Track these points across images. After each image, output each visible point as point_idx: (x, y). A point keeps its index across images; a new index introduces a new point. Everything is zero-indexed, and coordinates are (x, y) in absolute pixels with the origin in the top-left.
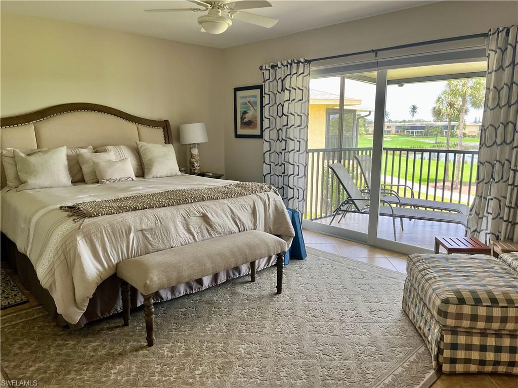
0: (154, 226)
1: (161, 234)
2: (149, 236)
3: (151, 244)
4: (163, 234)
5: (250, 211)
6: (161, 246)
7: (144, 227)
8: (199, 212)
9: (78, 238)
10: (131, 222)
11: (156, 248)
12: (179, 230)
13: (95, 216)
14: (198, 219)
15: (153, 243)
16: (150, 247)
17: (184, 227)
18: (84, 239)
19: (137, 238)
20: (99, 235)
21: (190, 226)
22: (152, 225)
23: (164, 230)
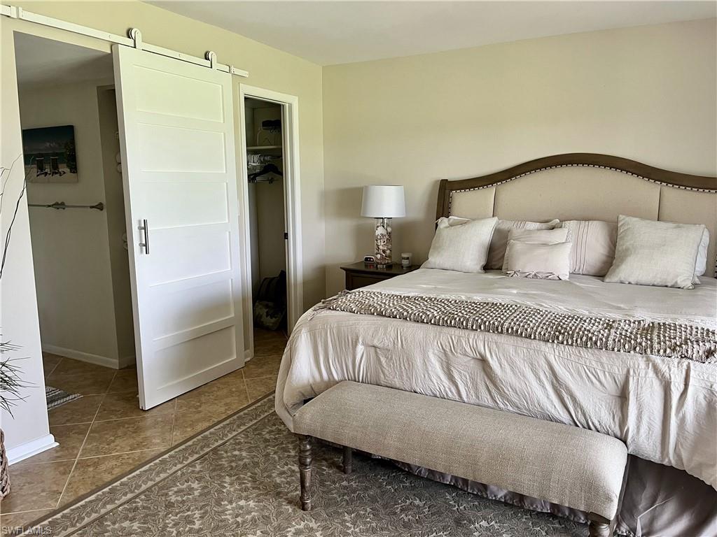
0: (391, 346)
1: (400, 364)
2: (383, 360)
3: (384, 374)
4: (402, 365)
5: (612, 388)
6: (397, 383)
7: (376, 343)
8: (474, 349)
9: (303, 331)
10: (361, 331)
11: (390, 382)
12: (430, 368)
13: (333, 309)
14: (472, 362)
15: (386, 372)
16: (382, 376)
17: (442, 367)
18: (308, 334)
19: (367, 355)
20: (323, 334)
21: (452, 369)
22: (388, 343)
23: (405, 358)
